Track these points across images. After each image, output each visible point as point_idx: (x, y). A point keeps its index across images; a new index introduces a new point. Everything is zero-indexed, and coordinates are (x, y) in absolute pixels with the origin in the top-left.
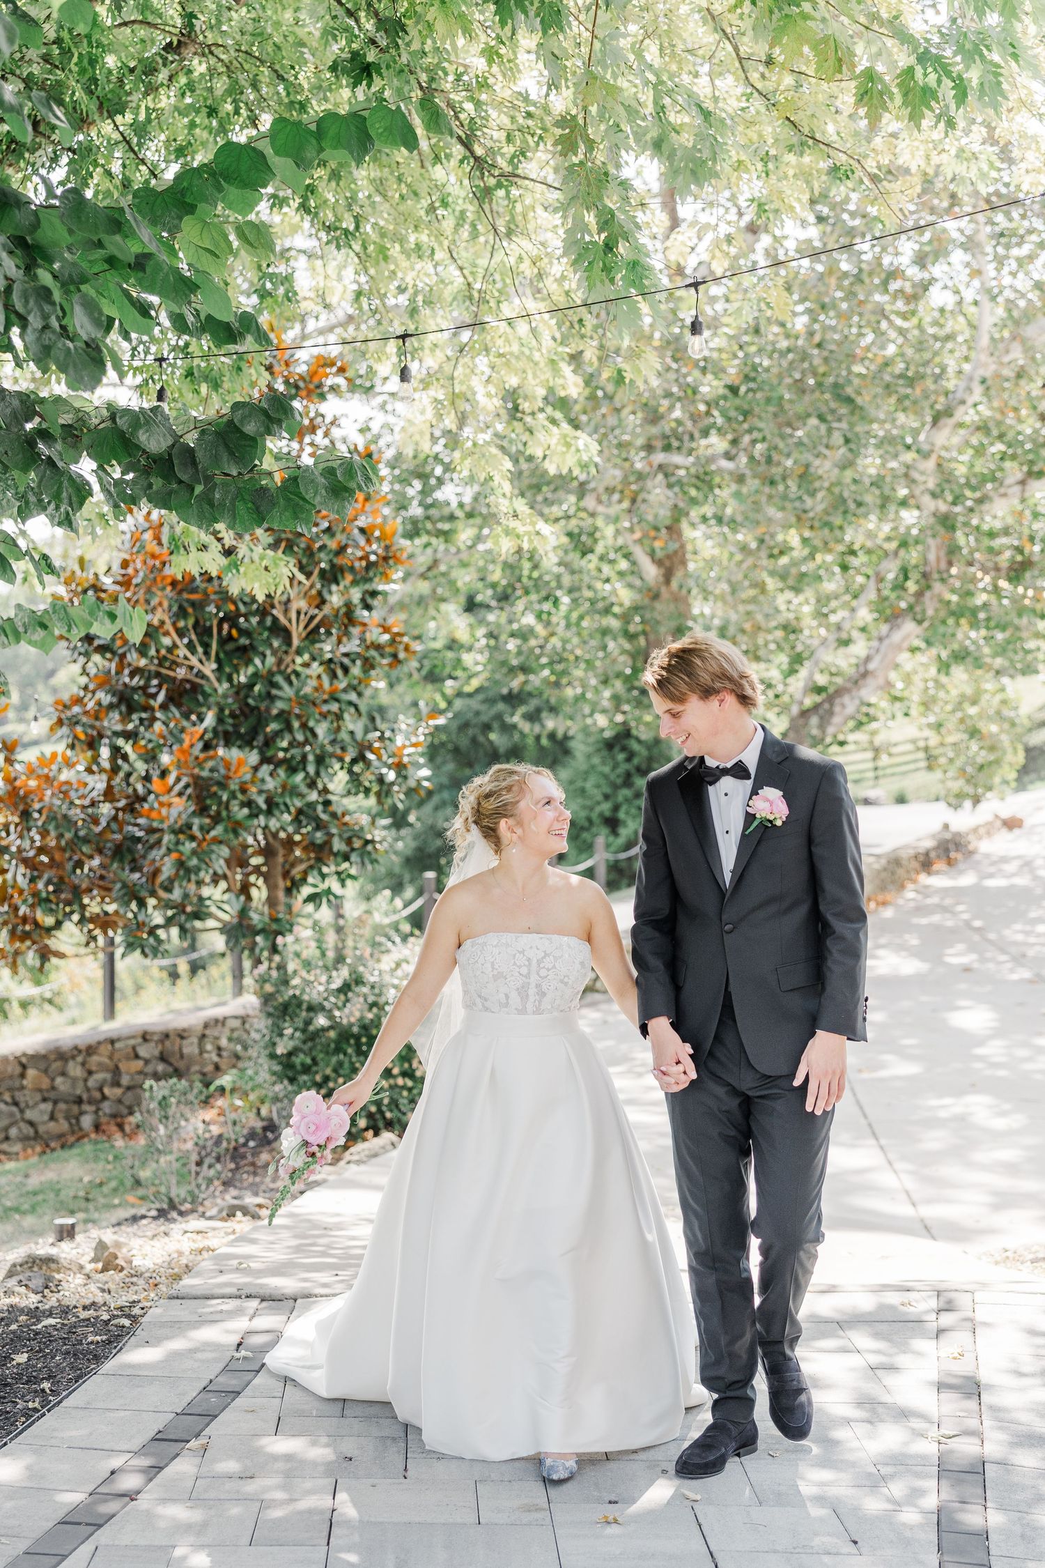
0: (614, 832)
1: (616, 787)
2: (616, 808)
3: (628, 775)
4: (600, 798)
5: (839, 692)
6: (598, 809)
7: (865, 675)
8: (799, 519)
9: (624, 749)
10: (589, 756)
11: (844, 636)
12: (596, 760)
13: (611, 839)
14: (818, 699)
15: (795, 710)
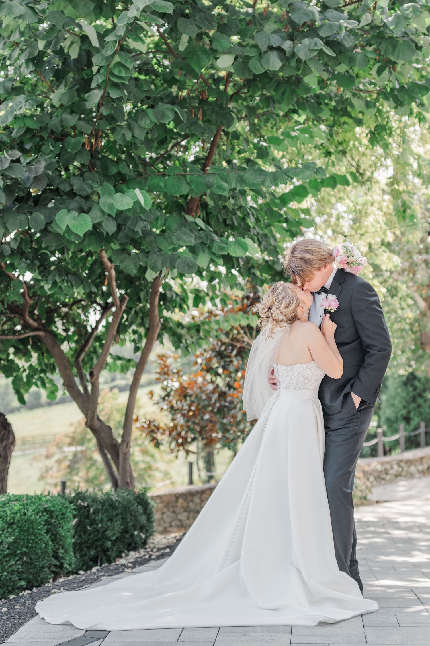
0: (409, 423)
1: (409, 403)
2: (409, 412)
4: (402, 407)
6: (401, 413)
10: (396, 388)
12: (400, 390)
13: (407, 426)
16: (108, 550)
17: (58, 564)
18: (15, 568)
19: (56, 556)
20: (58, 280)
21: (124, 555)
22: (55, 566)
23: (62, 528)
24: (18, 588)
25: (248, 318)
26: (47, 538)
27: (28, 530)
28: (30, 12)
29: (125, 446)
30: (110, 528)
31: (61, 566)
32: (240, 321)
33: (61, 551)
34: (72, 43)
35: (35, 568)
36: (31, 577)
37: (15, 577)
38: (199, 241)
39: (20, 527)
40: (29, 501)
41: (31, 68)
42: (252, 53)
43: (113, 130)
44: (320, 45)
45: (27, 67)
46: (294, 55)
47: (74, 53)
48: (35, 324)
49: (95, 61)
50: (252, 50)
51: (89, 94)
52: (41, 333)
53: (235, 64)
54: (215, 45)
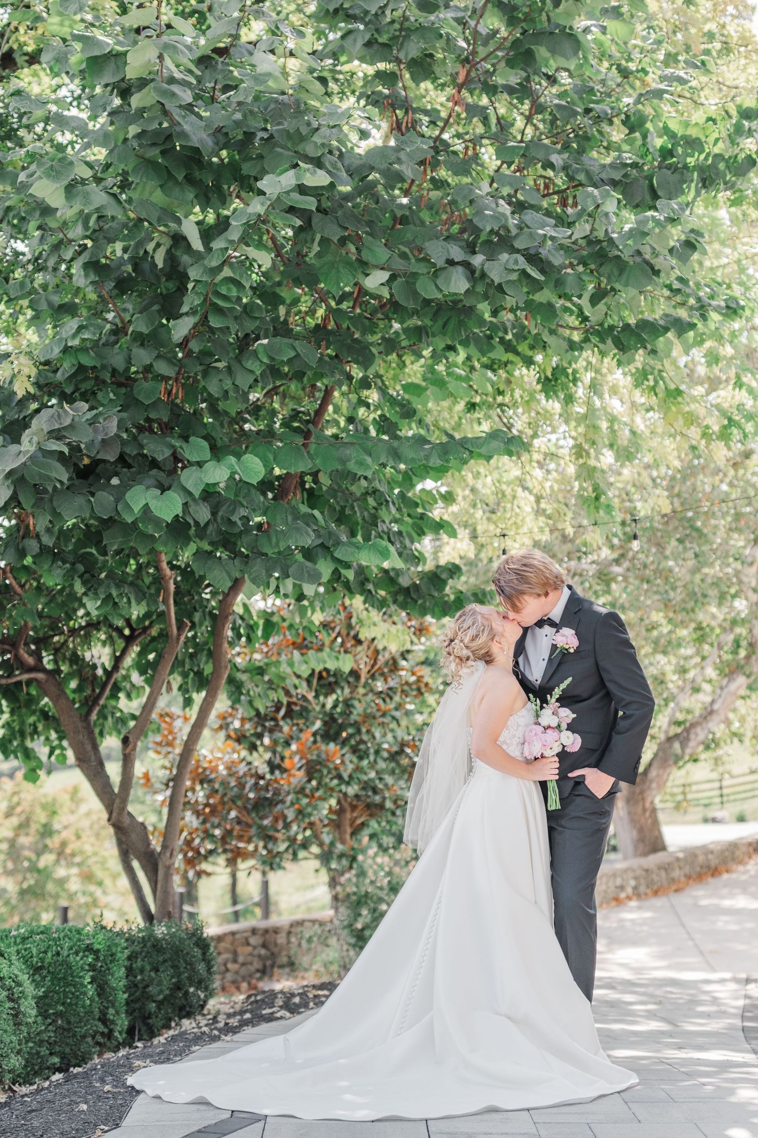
5: (693, 725)
7: (711, 712)
11: (697, 686)
15: (662, 737)
16: (149, 1016)
17: (106, 1031)
18: (45, 1037)
19: (104, 1020)
20: (114, 593)
21: (173, 1024)
22: (102, 1034)
23: (112, 975)
24: (48, 1068)
25: (337, 659)
26: (91, 990)
27: (64, 978)
28: (111, 200)
29: (168, 854)
30: (155, 982)
31: (109, 1035)
32: (325, 662)
33: (111, 1011)
34: (158, 245)
35: (74, 1036)
36: (68, 1050)
37: (44, 1051)
38: (319, 541)
39: (53, 973)
40: (62, 935)
41: (93, 277)
42: (421, 269)
43: (205, 374)
44: (522, 263)
45: (86, 276)
46: (483, 275)
47: (160, 259)
48: (31, 661)
49: (194, 273)
50: (422, 264)
51: (179, 321)
52: (40, 676)
53: (395, 284)
54: (365, 255)
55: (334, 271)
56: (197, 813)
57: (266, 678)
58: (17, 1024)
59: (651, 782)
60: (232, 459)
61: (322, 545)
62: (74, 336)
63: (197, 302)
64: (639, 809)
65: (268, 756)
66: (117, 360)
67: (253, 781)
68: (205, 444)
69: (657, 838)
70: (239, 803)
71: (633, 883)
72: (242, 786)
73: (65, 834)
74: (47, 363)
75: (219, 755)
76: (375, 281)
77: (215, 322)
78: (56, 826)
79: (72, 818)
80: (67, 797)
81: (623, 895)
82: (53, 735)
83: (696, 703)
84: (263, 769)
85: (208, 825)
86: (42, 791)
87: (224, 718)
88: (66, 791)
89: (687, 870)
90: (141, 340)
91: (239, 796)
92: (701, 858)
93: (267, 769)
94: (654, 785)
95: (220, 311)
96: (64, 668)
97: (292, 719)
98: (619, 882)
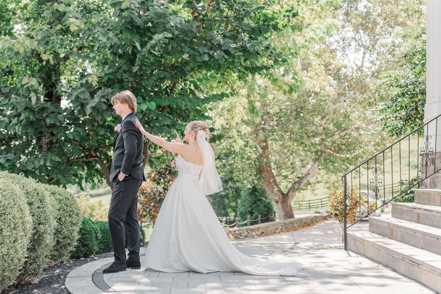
0: (252, 216)
1: (253, 204)
2: (252, 209)
3: (256, 201)
4: (248, 207)
5: (303, 178)
6: (248, 209)
7: (308, 174)
8: (291, 140)
9: (254, 195)
10: (246, 196)
11: (303, 165)
12: (248, 197)
13: (251, 217)
14: (298, 180)
15: (293, 182)
34: (129, 49)
41: (113, 56)
42: (197, 54)
43: (142, 80)
44: (223, 53)
45: (111, 55)
46: (213, 56)
47: (130, 52)
48: (94, 155)
49: (138, 56)
50: (197, 53)
51: (134, 67)
52: (97, 159)
53: (190, 57)
54: (183, 50)
55: (175, 54)
56: (141, 204)
57: (160, 160)
58: (97, 239)
59: (289, 197)
60: (148, 103)
61: (172, 125)
62: (108, 71)
63: (139, 63)
64: (286, 206)
65: (163, 186)
66: (119, 76)
67: (158, 193)
68: (141, 98)
69: (291, 215)
70: (154, 200)
71: (281, 228)
72: (155, 194)
73: (97, 217)
74: (100, 77)
75: (148, 185)
76: (186, 56)
77: (144, 68)
78: (94, 214)
79: (99, 211)
80: (98, 204)
81: (277, 231)
82: (99, 177)
83: (304, 171)
84: (162, 190)
85: (144, 207)
86: (89, 202)
87: (149, 174)
88: (97, 203)
89: (299, 224)
90: (125, 72)
91: (154, 198)
92: (304, 221)
93: (163, 190)
94: (290, 198)
95: (145, 65)
96: (103, 157)
97: (171, 175)
98: (276, 227)
